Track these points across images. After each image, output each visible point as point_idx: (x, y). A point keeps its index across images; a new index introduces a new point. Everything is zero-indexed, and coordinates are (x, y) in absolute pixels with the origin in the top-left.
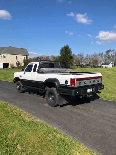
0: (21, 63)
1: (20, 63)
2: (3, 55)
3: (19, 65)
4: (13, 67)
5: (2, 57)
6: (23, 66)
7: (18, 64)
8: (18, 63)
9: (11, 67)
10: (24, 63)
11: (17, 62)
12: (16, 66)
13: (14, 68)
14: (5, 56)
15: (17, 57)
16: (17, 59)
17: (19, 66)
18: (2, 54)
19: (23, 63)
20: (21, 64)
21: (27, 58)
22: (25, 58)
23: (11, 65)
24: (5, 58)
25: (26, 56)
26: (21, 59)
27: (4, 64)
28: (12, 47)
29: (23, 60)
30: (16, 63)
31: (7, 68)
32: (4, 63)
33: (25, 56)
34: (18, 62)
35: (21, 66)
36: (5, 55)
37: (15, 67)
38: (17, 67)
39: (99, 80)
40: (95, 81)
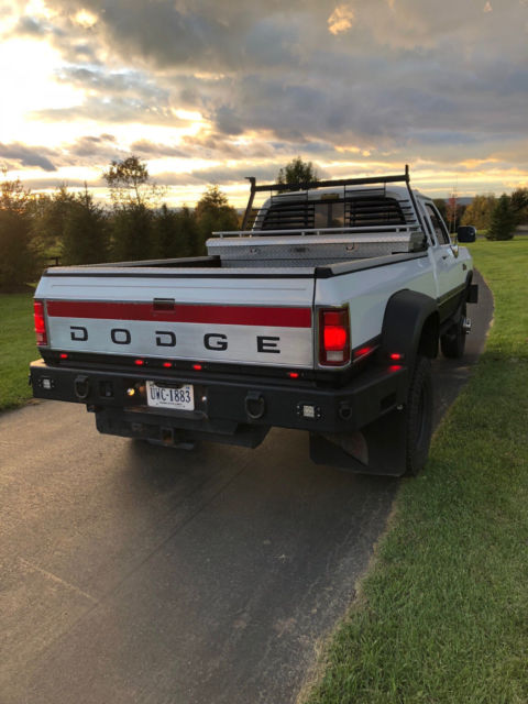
39: (278, 339)
40: (224, 337)
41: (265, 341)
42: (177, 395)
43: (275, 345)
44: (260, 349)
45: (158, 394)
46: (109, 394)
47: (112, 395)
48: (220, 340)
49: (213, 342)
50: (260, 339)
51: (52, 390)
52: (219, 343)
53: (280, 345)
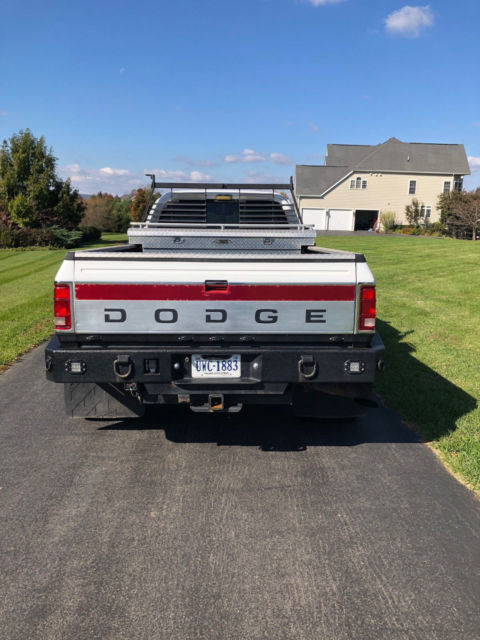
0: (429, 211)
1: (423, 211)
2: (358, 179)
3: (416, 220)
4: (393, 227)
5: (352, 186)
6: (433, 225)
7: (415, 212)
8: (417, 211)
9: (386, 225)
10: (440, 211)
11: (410, 203)
12: (406, 223)
13: (398, 231)
14: (365, 182)
15: (413, 183)
16: (412, 191)
17: (421, 221)
18: (354, 173)
19: (438, 208)
20: (428, 215)
21: (458, 185)
22: (451, 188)
23: (384, 217)
24: (364, 190)
25: (457, 177)
26: (431, 191)
27: (359, 215)
28: (401, 142)
29: (440, 197)
30: (408, 208)
31: (371, 230)
32: (357, 211)
33: (451, 180)
34: (416, 204)
35: (426, 222)
36: (364, 177)
37: (402, 227)
38: (409, 226)
39: (325, 311)
40: (275, 311)
41: (312, 314)
42: (224, 365)
43: (321, 316)
44: (308, 320)
45: (204, 366)
46: (153, 370)
47: (157, 372)
48: (271, 314)
49: (264, 316)
50: (308, 312)
51: (83, 373)
52: (270, 317)
53: (326, 316)
